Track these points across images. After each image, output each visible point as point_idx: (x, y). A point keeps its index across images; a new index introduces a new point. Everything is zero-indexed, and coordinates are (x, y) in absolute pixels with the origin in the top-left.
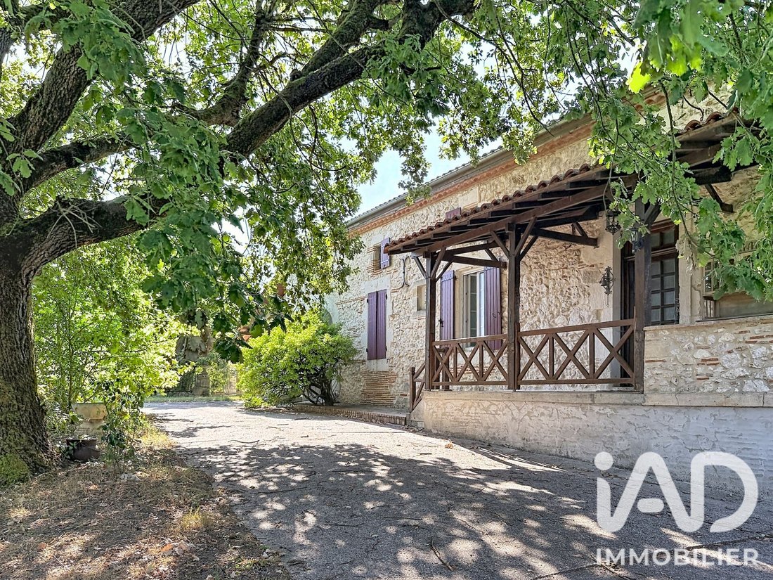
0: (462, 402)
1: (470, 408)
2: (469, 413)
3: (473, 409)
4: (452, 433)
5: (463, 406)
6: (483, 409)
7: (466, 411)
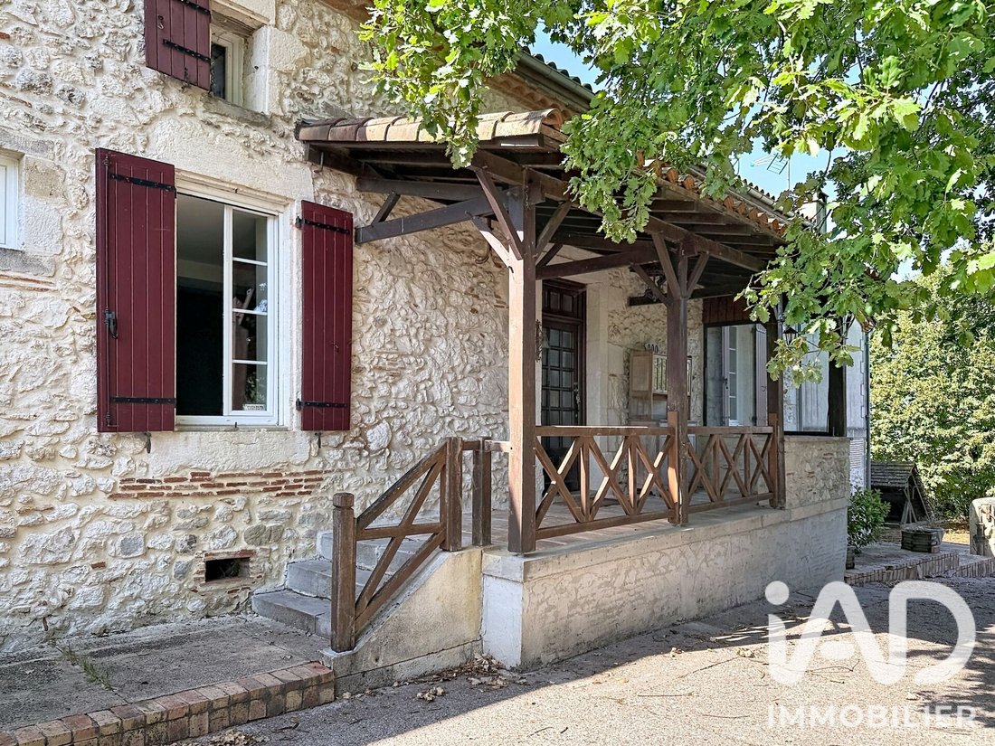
0: (613, 565)
1: (627, 574)
2: (625, 584)
3: (633, 572)
4: (589, 644)
5: (616, 574)
6: (648, 570)
7: (619, 581)
